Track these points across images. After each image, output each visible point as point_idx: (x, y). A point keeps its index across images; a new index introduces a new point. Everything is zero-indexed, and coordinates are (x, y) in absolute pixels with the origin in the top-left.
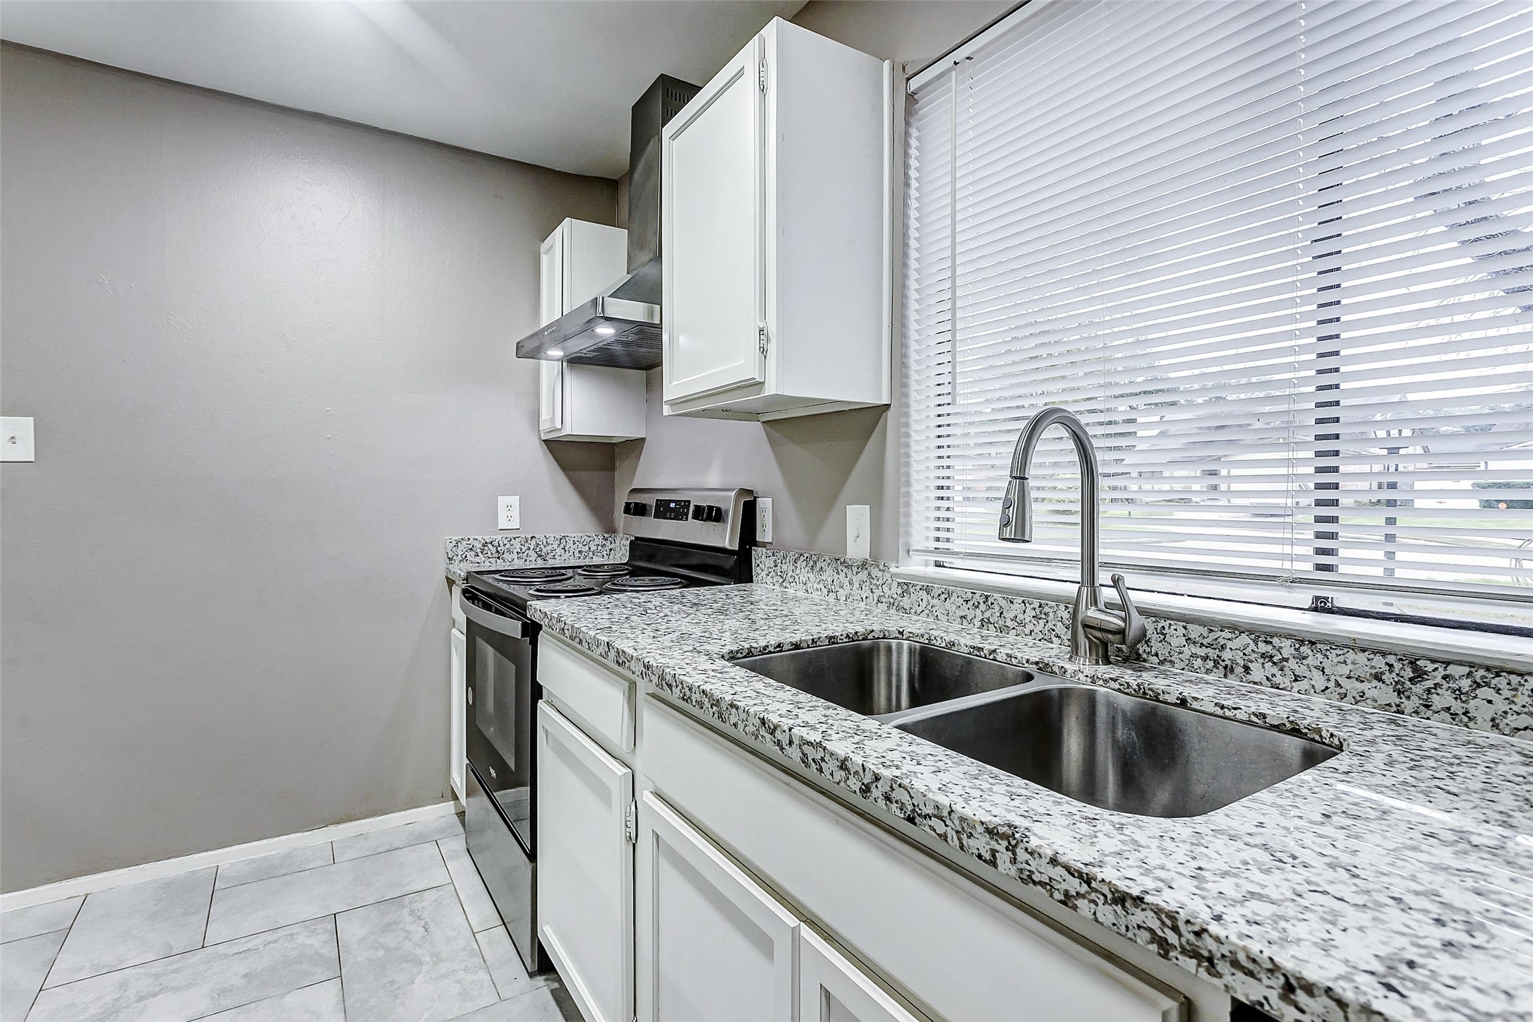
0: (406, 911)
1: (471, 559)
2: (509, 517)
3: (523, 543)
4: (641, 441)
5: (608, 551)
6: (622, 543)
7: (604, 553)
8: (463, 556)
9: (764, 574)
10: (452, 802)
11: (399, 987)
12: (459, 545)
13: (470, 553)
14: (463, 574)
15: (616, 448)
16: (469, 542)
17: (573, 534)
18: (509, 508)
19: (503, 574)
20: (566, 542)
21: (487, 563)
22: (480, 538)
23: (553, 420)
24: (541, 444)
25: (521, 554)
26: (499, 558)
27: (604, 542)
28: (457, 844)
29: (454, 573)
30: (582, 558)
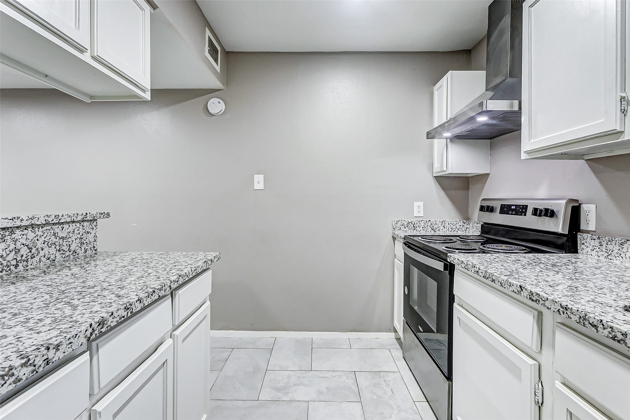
0: (382, 380)
1: (403, 229)
2: (419, 211)
3: (425, 223)
4: (487, 175)
5: (466, 228)
6: (474, 225)
7: (464, 230)
8: (400, 228)
9: (589, 249)
10: (394, 333)
11: (385, 417)
12: (398, 223)
13: (402, 227)
14: (403, 236)
15: (470, 179)
16: (402, 222)
17: (448, 220)
18: (419, 207)
19: (422, 237)
20: (445, 223)
21: (409, 231)
22: (406, 220)
23: (442, 166)
24: (433, 178)
25: (424, 228)
26: (414, 229)
27: (463, 224)
28: (398, 353)
29: (397, 235)
30: (452, 231)
